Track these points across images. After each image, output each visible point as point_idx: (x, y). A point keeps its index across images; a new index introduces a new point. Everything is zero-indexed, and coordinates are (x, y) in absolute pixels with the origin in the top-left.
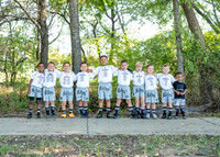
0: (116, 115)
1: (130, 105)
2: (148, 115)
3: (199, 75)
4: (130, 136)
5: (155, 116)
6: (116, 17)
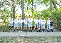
0: (34, 31)
3: (57, 20)
5: (45, 31)
6: (34, 4)
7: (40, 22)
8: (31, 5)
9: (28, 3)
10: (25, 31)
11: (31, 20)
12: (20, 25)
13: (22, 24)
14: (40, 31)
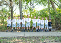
0: (32, 31)
1: (36, 28)
2: (41, 31)
3: (55, 20)
4: (37, 37)
5: (43, 31)
6: (32, 4)
7: (38, 22)
8: (29, 5)
9: (26, 3)
10: (23, 31)
11: (29, 20)
12: (18, 25)
13: (20, 24)
14: (38, 31)
